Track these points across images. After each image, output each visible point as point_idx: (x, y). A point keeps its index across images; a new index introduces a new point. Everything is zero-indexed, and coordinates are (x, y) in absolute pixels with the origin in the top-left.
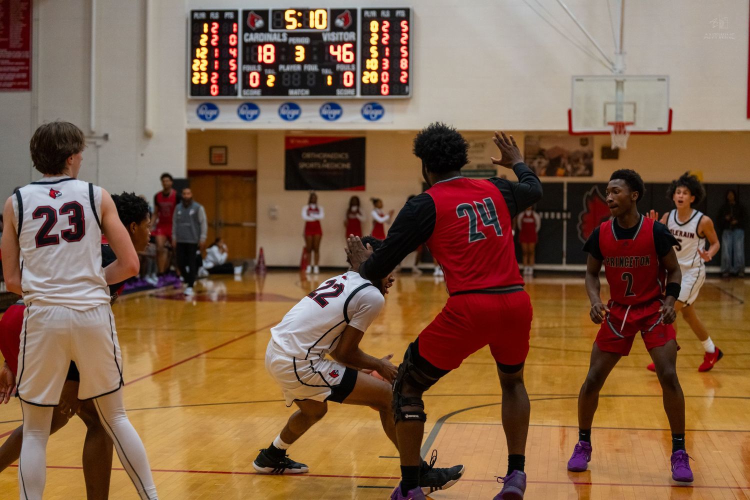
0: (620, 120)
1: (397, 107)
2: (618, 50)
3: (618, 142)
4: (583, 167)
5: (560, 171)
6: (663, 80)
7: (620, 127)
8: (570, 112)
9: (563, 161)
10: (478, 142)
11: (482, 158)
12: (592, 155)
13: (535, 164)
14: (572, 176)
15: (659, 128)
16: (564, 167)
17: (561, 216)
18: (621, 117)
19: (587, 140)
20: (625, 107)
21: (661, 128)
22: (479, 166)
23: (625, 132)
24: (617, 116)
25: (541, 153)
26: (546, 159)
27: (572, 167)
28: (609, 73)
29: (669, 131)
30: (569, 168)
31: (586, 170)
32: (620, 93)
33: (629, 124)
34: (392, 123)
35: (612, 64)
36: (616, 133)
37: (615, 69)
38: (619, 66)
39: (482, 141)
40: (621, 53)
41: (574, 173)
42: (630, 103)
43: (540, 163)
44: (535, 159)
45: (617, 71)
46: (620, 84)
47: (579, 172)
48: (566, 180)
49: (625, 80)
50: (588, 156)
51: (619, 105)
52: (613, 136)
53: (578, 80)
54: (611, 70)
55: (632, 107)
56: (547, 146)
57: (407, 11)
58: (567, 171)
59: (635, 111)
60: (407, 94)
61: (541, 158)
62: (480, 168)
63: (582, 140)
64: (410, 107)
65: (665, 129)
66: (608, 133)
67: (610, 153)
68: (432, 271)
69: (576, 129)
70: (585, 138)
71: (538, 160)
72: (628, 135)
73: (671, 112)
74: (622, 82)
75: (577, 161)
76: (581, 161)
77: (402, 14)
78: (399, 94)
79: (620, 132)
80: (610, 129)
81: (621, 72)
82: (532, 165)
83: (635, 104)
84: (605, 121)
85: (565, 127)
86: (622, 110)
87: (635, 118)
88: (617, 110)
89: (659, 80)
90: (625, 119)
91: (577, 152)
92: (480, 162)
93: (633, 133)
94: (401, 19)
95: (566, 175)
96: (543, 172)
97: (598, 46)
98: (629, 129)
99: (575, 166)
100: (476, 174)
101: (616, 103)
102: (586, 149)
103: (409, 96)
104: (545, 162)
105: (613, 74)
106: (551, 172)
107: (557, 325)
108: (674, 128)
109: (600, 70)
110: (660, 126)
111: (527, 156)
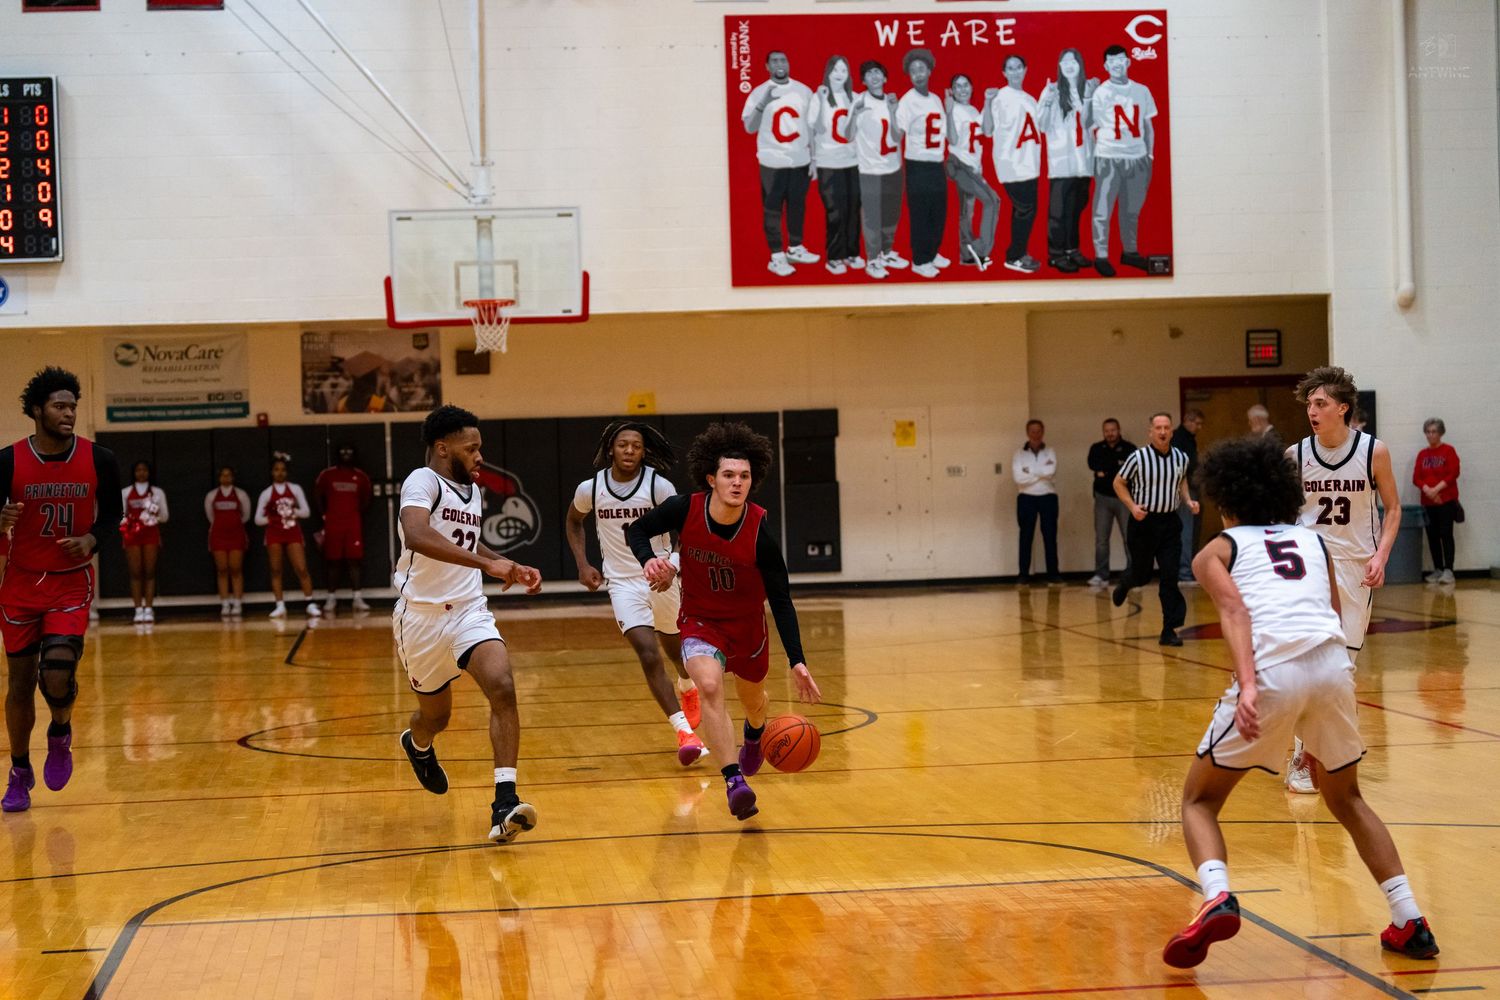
0: (487, 297)
1: (35, 280)
2: (478, 159)
3: (487, 338)
4: (421, 392)
5: (377, 401)
6: (570, 215)
7: (488, 310)
8: (388, 282)
9: (381, 379)
10: (207, 348)
11: (217, 380)
12: (438, 368)
13: (326, 388)
14: (400, 410)
15: (565, 312)
16: (383, 392)
17: (383, 490)
18: (491, 289)
19: (426, 336)
20: (499, 270)
21: (570, 311)
22: (210, 397)
23: (499, 321)
24: (482, 290)
25: (337, 366)
26: (347, 379)
27: (400, 390)
28: (464, 204)
29: (585, 316)
30: (393, 393)
31: (427, 396)
32: (485, 242)
33: (506, 303)
34: (26, 313)
35: (467, 185)
36: (482, 322)
37: (474, 197)
38: (481, 190)
39: (215, 346)
40: (483, 164)
41: (403, 404)
42: (506, 263)
43: (334, 386)
44: (325, 378)
45: (479, 200)
46: (484, 225)
47: (414, 402)
48: (388, 418)
49: (493, 217)
50: (431, 370)
51: (486, 266)
52: (477, 327)
53: (399, 219)
54: (466, 198)
55: (510, 268)
56: (347, 352)
57: (47, 84)
58: (389, 400)
59: (516, 278)
60: (57, 253)
61: (336, 377)
62: (216, 402)
63: (415, 336)
64: (62, 280)
65: (577, 311)
66: (467, 323)
67: (474, 363)
68: (131, 612)
69: (400, 318)
70: (422, 333)
71: (331, 380)
72: (506, 326)
73: (586, 277)
74: (489, 221)
75: (409, 379)
76: (416, 378)
77: (37, 90)
78: (38, 255)
79: (490, 323)
80: (471, 313)
81: (484, 202)
82: (318, 391)
83: (515, 265)
84: (458, 299)
85: (382, 315)
86: (492, 275)
87: (516, 291)
88: (481, 276)
89: (560, 215)
90: (500, 295)
91: (409, 361)
92: (214, 388)
93: (515, 321)
94: (33, 101)
95: (387, 409)
96: (342, 403)
97: (439, 152)
98: (506, 312)
99: (406, 390)
100: (206, 412)
101: (475, 263)
102: (425, 356)
103: (58, 259)
104: (344, 384)
105: (472, 206)
106: (358, 403)
107: (384, 709)
108: (593, 310)
109: (444, 198)
110: (566, 308)
111: (309, 374)
